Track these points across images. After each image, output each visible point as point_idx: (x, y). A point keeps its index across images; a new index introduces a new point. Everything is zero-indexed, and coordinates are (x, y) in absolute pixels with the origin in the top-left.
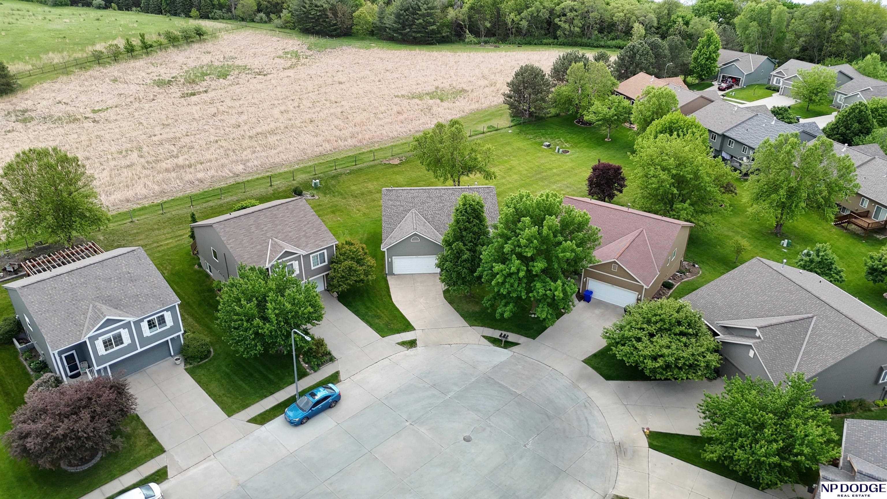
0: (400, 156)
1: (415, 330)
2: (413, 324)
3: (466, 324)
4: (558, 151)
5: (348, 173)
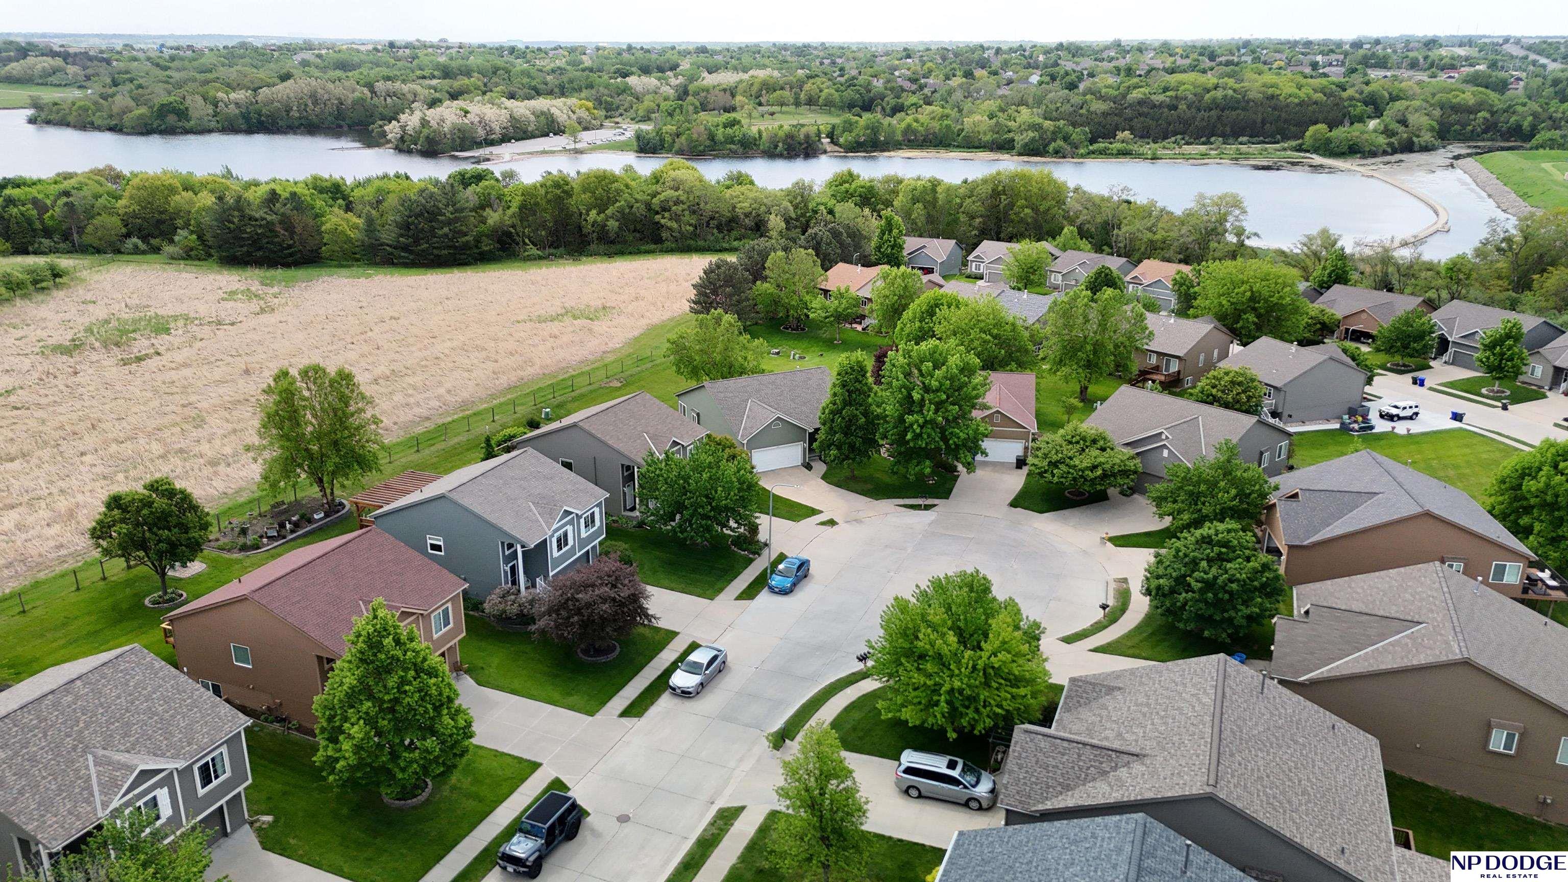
0: (616, 377)
1: (822, 512)
2: (817, 508)
3: (869, 500)
4: (794, 359)
5: (571, 400)
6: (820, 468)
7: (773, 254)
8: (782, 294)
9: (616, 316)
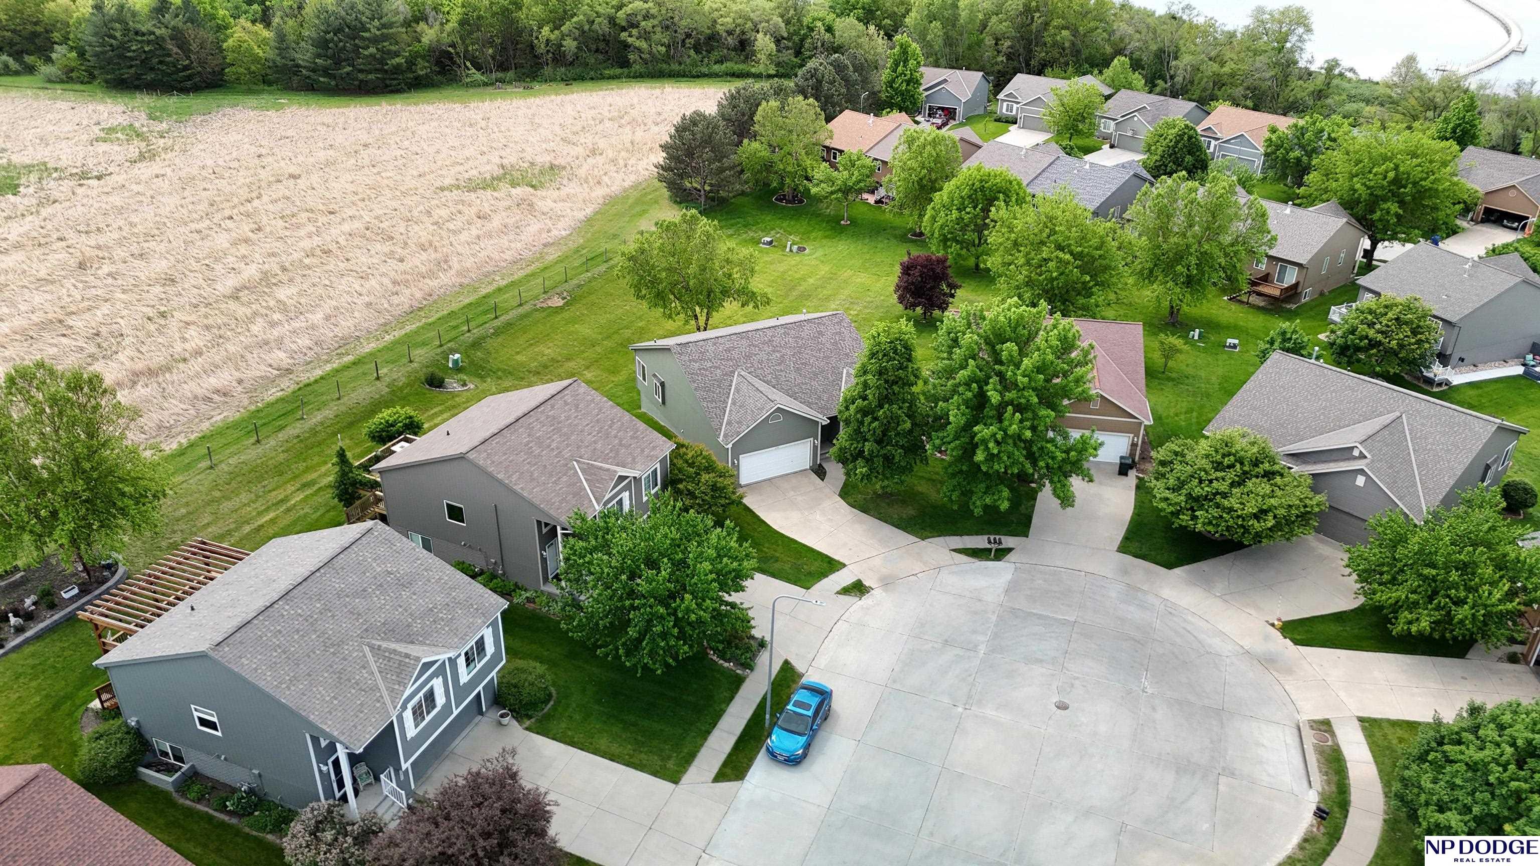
0: (558, 290)
1: (844, 565)
2: (836, 558)
3: (912, 538)
4: (791, 250)
5: (493, 334)
6: (836, 473)
7: (764, 103)
8: (776, 157)
9: (565, 182)
